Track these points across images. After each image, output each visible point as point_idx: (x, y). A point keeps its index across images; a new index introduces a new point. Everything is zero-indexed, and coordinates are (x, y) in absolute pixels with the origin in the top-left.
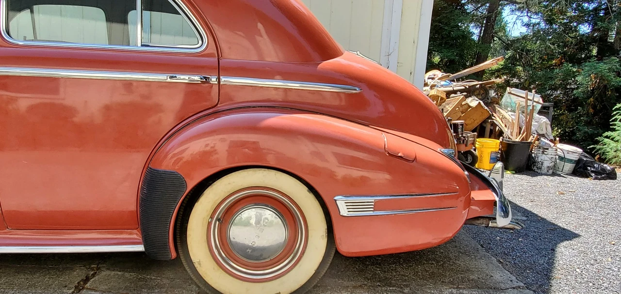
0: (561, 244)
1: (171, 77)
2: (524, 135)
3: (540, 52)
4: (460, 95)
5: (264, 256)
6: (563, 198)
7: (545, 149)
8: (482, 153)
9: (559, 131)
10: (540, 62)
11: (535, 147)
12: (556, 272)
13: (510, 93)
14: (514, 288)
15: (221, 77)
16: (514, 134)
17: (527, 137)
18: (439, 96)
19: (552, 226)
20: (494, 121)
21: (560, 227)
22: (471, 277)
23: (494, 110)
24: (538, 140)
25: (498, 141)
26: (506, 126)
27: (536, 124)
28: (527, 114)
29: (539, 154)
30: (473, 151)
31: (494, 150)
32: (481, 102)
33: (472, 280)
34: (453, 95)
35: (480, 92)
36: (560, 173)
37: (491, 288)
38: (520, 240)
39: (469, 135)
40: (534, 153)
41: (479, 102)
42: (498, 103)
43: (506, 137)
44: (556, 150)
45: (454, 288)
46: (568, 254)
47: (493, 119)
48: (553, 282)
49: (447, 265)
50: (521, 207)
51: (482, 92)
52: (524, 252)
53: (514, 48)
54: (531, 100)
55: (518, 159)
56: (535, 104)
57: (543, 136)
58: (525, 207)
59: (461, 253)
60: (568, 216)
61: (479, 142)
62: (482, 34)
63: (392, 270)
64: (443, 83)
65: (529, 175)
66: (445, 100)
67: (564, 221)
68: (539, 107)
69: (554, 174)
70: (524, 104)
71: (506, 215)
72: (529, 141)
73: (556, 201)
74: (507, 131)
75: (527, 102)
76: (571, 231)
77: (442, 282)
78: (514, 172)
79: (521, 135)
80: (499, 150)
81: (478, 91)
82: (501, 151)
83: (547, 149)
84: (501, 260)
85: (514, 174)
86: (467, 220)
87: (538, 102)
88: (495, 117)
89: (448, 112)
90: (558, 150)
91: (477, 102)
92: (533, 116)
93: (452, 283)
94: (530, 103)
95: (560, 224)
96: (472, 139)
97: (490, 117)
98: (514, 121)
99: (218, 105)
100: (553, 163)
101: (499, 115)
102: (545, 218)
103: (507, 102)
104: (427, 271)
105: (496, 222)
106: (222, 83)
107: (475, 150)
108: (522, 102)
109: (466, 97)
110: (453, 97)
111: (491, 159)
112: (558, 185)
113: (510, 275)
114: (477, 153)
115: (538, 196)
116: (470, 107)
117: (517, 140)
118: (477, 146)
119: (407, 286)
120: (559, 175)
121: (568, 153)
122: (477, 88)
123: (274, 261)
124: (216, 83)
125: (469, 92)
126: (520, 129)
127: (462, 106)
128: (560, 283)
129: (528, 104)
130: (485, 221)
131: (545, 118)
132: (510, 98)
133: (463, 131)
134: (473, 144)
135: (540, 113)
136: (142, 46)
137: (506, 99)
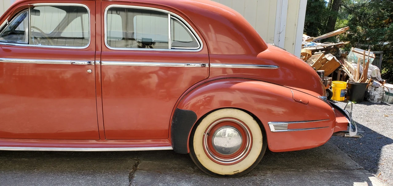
0: (385, 146)
1: (187, 65)
2: (363, 79)
3: (374, 15)
4: (321, 52)
5: (230, 152)
6: (388, 119)
7: (376, 88)
8: (335, 90)
9: (387, 70)
10: (374, 21)
11: (370, 86)
12: (381, 161)
13: (353, 51)
14: (358, 169)
15: (211, 64)
16: (356, 78)
17: (365, 80)
18: (307, 54)
19: (380, 136)
20: (343, 70)
21: (385, 137)
22: (335, 164)
23: (343, 62)
24: (372, 81)
25: (346, 83)
26: (351, 73)
27: (371, 71)
28: (365, 65)
29: (372, 91)
30: (330, 89)
31: (343, 88)
32: (335, 57)
33: (335, 165)
34: (316, 53)
35: (333, 50)
36: (386, 102)
37: (345, 169)
38: (361, 144)
39: (327, 79)
40: (369, 90)
41: (334, 58)
42: (345, 58)
43: (351, 80)
44: (384, 88)
45: (326, 169)
46: (389, 152)
47: (342, 68)
48: (379, 167)
49: (320, 158)
50: (361, 125)
51: (335, 50)
52: (363, 151)
53: (355, 13)
54: (367, 56)
55: (359, 94)
56: (370, 58)
57: (375, 78)
58: (363, 125)
59: (327, 151)
60: (390, 130)
61: (333, 83)
62: (332, 3)
63: (291, 160)
64: (309, 43)
65: (366, 104)
66: (311, 56)
67: (387, 133)
68: (373, 60)
69: (382, 103)
70: (363, 58)
71: (354, 130)
72: (366, 82)
73: (383, 121)
74: (351, 76)
75: (364, 57)
76: (391, 139)
77: (319, 166)
78: (356, 102)
79: (360, 79)
80: (347, 88)
81: (332, 50)
82: (348, 89)
83: (378, 87)
84: (350, 155)
85: (356, 104)
86: (334, 133)
87: (372, 57)
88: (343, 67)
89: (313, 64)
90: (385, 88)
91: (332, 58)
92: (368, 66)
93: (324, 167)
94: (366, 57)
95: (385, 135)
96: (329, 82)
97: (340, 67)
98: (356, 70)
99: (209, 78)
100: (381, 97)
101: (346, 66)
102: (376, 131)
103: (352, 57)
104: (310, 161)
105: (349, 134)
106: (211, 67)
107: (331, 88)
108: (362, 57)
109: (325, 54)
110: (316, 54)
111: (341, 94)
112: (385, 111)
113: (355, 163)
114: (332, 90)
115: (371, 118)
116: (327, 60)
117: (358, 82)
118: (332, 86)
119: (301, 168)
120: (386, 104)
121: (391, 90)
122: (332, 48)
123: (234, 155)
124: (208, 67)
125: (327, 50)
126: (360, 74)
127: (322, 59)
128: (384, 167)
129: (365, 58)
130: (342, 134)
131: (376, 67)
132: (354, 54)
133: (323, 77)
134: (330, 84)
135: (373, 64)
136: (171, 49)
137: (351, 55)
